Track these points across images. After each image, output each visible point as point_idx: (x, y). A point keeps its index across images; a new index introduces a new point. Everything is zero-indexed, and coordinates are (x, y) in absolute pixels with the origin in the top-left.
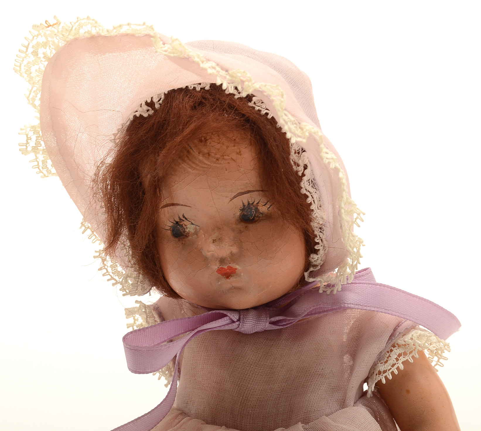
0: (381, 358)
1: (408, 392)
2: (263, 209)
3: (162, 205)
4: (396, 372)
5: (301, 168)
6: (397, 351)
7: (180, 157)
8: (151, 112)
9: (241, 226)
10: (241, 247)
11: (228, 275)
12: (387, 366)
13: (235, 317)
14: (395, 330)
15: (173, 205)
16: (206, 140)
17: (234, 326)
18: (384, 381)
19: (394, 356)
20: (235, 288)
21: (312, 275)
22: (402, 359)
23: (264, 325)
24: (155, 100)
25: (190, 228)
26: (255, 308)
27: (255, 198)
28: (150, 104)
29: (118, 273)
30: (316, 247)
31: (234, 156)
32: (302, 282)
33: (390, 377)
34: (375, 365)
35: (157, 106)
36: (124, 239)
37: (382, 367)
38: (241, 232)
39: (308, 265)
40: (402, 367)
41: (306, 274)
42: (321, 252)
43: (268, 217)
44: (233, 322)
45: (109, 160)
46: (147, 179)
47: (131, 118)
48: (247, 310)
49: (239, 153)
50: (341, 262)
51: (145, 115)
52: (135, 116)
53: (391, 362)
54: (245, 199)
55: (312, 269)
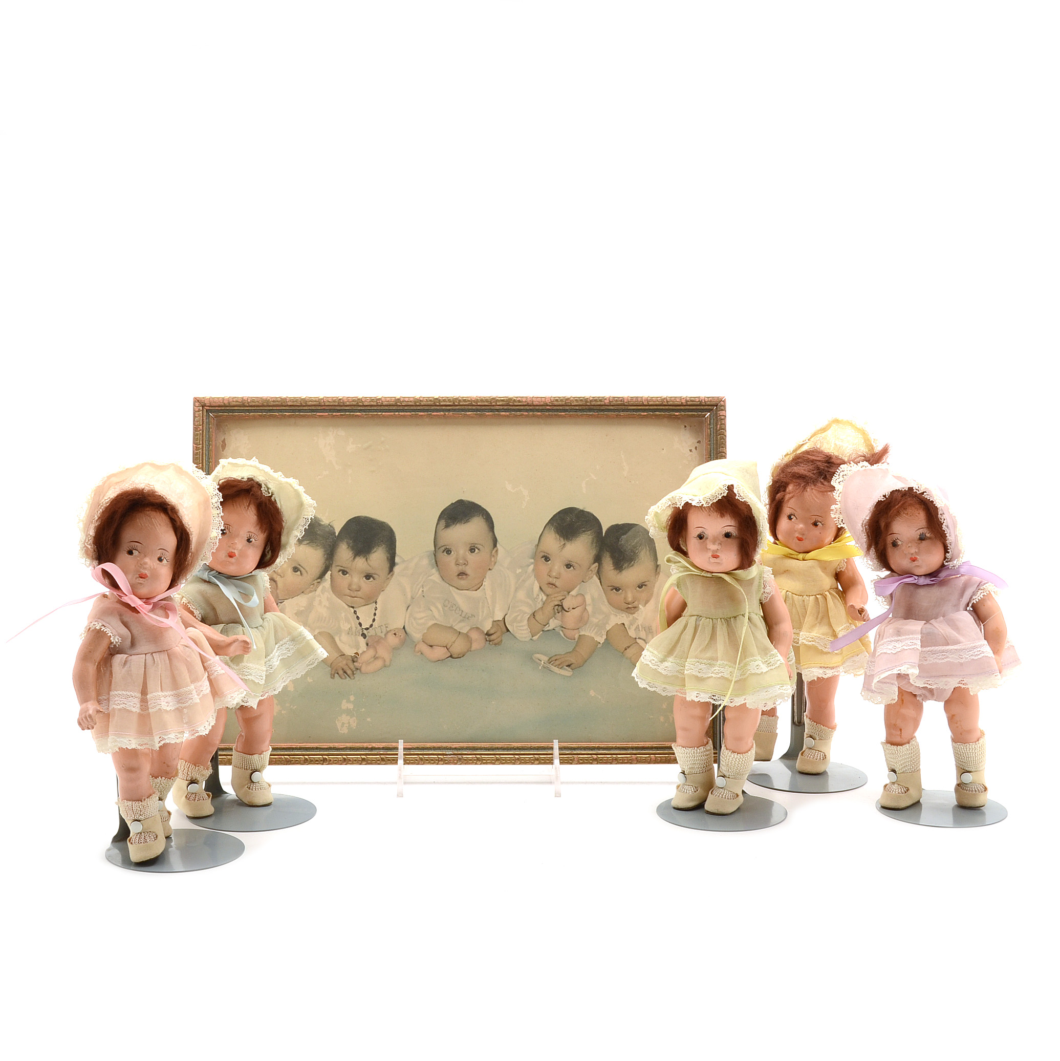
0: (974, 594)
1: (984, 605)
2: (928, 535)
3: (889, 533)
4: (980, 599)
5: (943, 520)
6: (980, 591)
7: (896, 515)
8: (885, 499)
9: (919, 541)
10: (919, 549)
11: (914, 561)
12: (976, 597)
13: (916, 578)
14: (980, 584)
15: (893, 534)
16: (906, 508)
17: (915, 582)
18: (975, 602)
19: (979, 593)
20: (917, 566)
21: (947, 562)
22: (982, 594)
23: (927, 581)
24: (887, 494)
25: (900, 543)
26: (924, 575)
27: (925, 531)
28: (885, 496)
29: (870, 565)
30: (948, 551)
31: (917, 515)
32: (943, 566)
33: (977, 601)
34: (971, 597)
35: (887, 497)
36: (873, 550)
37: (974, 598)
38: (919, 544)
39: (945, 558)
40: (982, 597)
41: (944, 561)
42: (950, 553)
43: (930, 538)
44: (916, 579)
45: (868, 518)
46: (883, 525)
47: (877, 501)
48: (921, 576)
49: (919, 514)
50: (958, 557)
51: (883, 500)
52: (879, 501)
53: (978, 595)
54: (921, 531)
55: (946, 560)
